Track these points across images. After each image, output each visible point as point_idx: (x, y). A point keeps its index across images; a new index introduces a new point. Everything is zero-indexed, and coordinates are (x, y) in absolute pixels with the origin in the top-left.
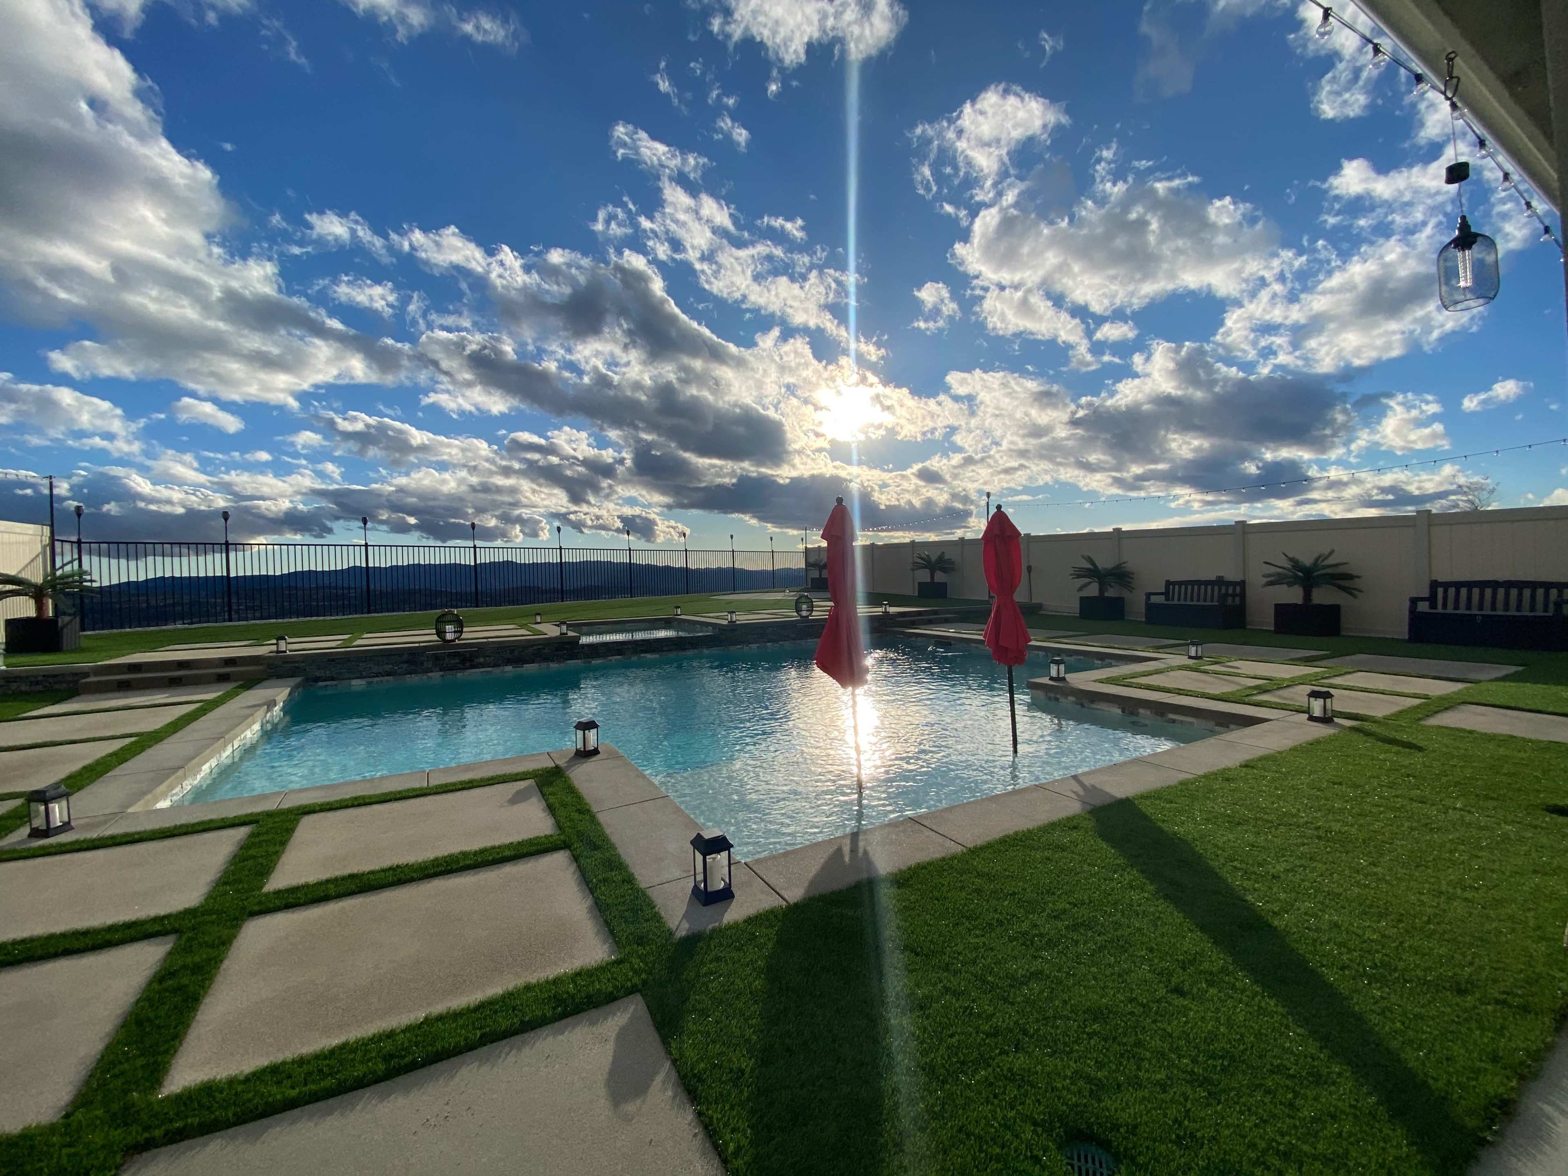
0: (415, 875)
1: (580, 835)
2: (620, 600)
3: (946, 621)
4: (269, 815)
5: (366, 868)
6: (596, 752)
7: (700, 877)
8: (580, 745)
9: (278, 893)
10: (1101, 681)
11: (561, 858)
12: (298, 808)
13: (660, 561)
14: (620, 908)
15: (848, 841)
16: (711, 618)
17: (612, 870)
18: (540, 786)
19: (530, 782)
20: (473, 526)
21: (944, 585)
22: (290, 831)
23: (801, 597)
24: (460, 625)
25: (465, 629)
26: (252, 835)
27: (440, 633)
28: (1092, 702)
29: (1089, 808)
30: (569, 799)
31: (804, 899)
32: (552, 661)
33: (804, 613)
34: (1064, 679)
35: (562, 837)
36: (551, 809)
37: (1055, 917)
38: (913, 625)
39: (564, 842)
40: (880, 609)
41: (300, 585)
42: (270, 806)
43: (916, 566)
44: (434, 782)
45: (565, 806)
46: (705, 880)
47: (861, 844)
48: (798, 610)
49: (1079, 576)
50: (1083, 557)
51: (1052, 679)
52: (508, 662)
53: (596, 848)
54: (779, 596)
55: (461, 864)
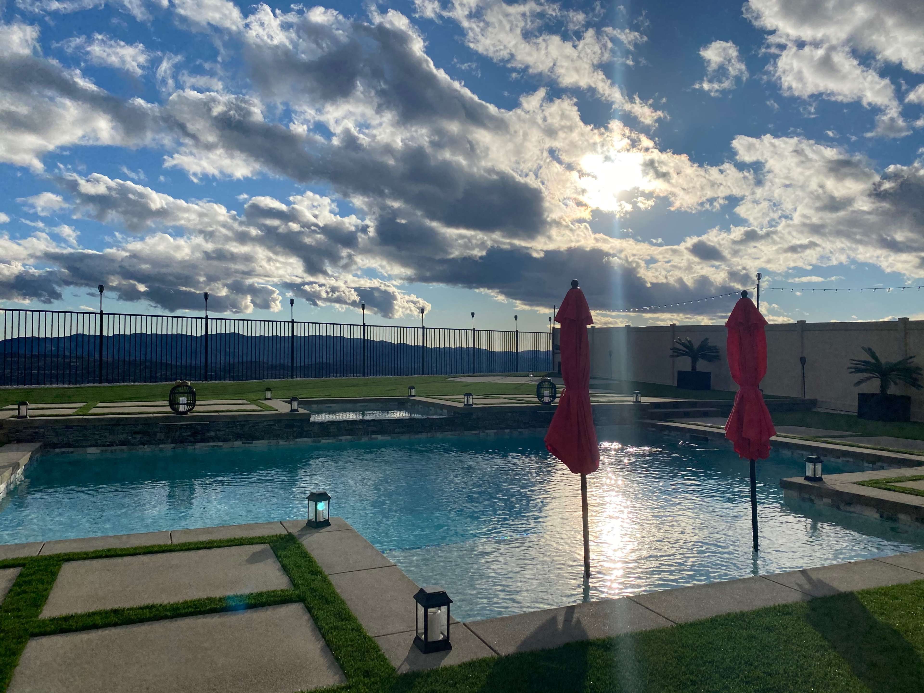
0: (169, 614)
1: (313, 590)
2: (351, 378)
3: (706, 415)
4: (33, 560)
5: (127, 605)
6: (326, 523)
7: (421, 630)
8: (312, 516)
9: (53, 620)
10: (862, 484)
11: (296, 608)
12: (59, 556)
13: (395, 339)
14: (349, 649)
15: (563, 613)
16: (447, 400)
17: (342, 620)
18: (274, 549)
19: (266, 546)
20: (206, 295)
21: (707, 375)
22: (54, 575)
23: (543, 381)
24: (193, 396)
25: (197, 402)
26: (21, 575)
27: (173, 404)
28: (849, 504)
29: (809, 598)
30: (302, 562)
31: (515, 654)
32: (282, 438)
33: (546, 399)
34: (820, 479)
35: (297, 592)
36: (285, 569)
37: (747, 683)
38: (667, 417)
39: (299, 596)
40: (630, 399)
41: (22, 352)
42: (33, 553)
43: (677, 353)
44: (175, 542)
45: (298, 567)
46: (426, 633)
47: (576, 615)
48: (540, 396)
49: (858, 370)
50: (863, 348)
51: (807, 478)
52: (238, 437)
53: (328, 602)
54: (522, 380)
55: (208, 607)
